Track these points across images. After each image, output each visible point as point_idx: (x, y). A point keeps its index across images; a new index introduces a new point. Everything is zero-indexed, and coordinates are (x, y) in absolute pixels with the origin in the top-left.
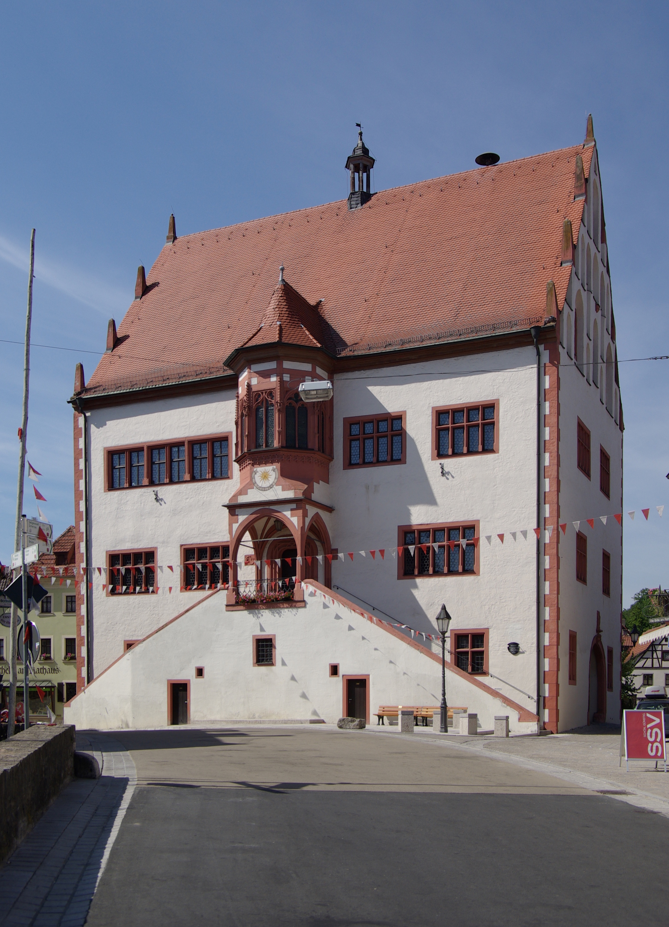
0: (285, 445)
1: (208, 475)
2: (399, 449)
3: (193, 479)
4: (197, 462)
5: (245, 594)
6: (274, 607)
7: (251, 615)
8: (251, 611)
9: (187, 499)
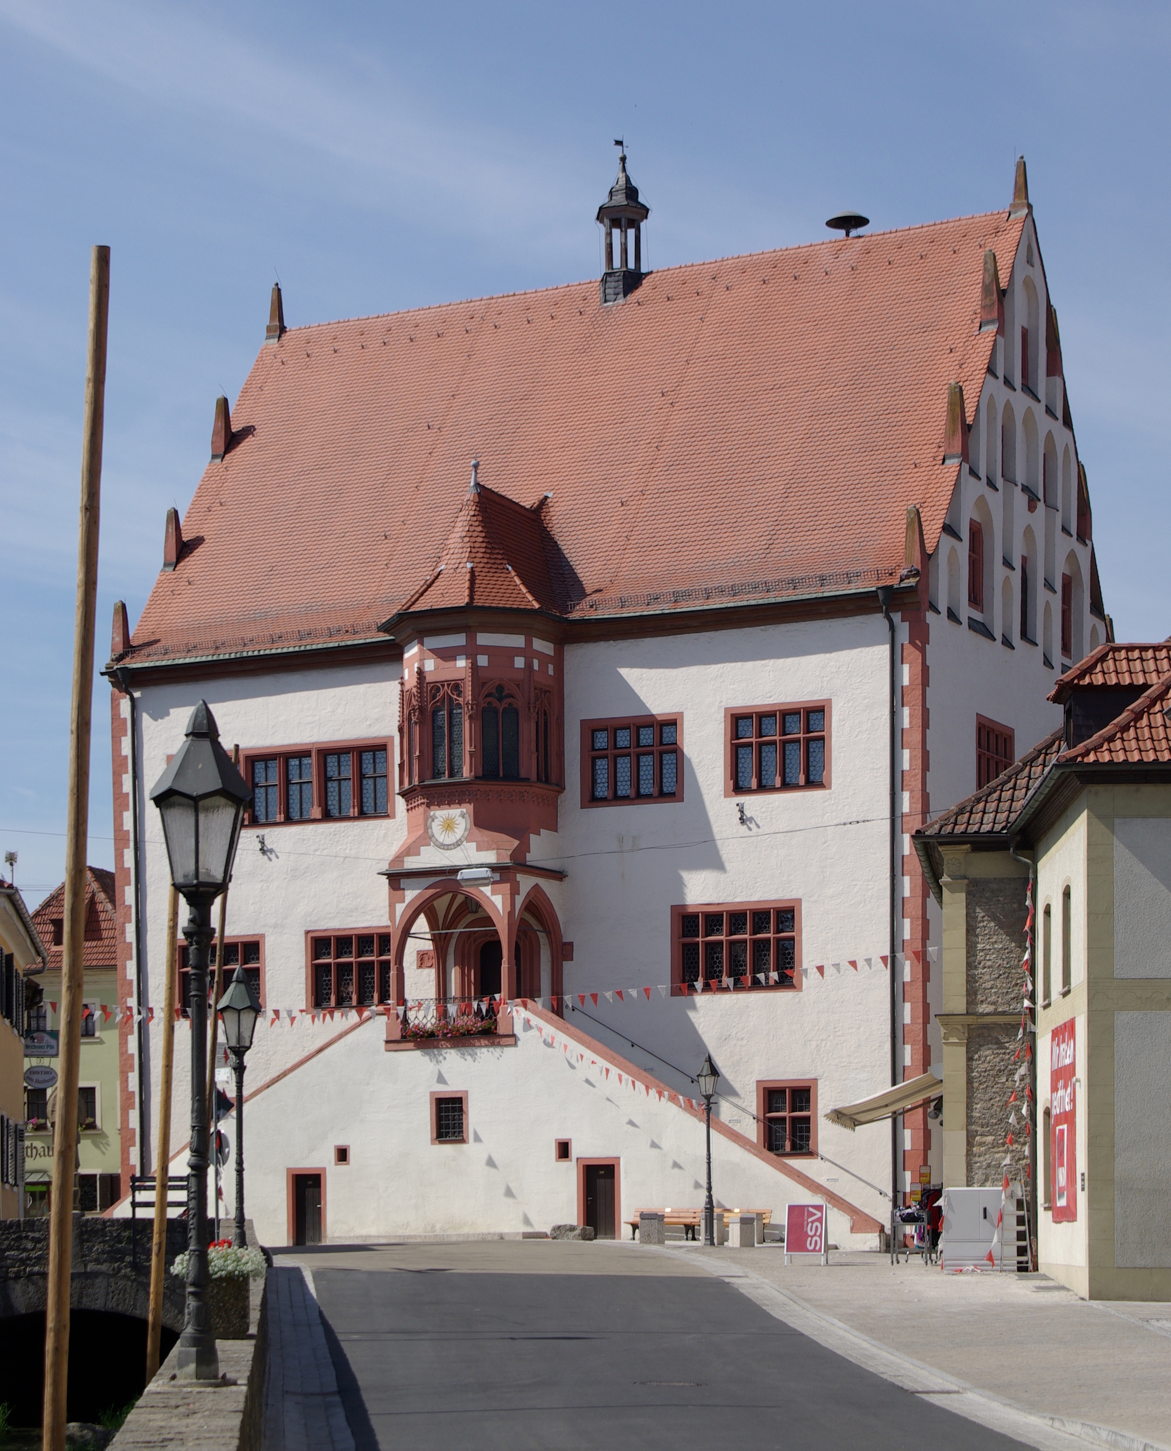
0: (480, 774)
1: (352, 810)
2: (672, 775)
3: (327, 816)
4: (333, 786)
5: (416, 1022)
6: (464, 1046)
7: (427, 1058)
8: (426, 1050)
9: (316, 850)
